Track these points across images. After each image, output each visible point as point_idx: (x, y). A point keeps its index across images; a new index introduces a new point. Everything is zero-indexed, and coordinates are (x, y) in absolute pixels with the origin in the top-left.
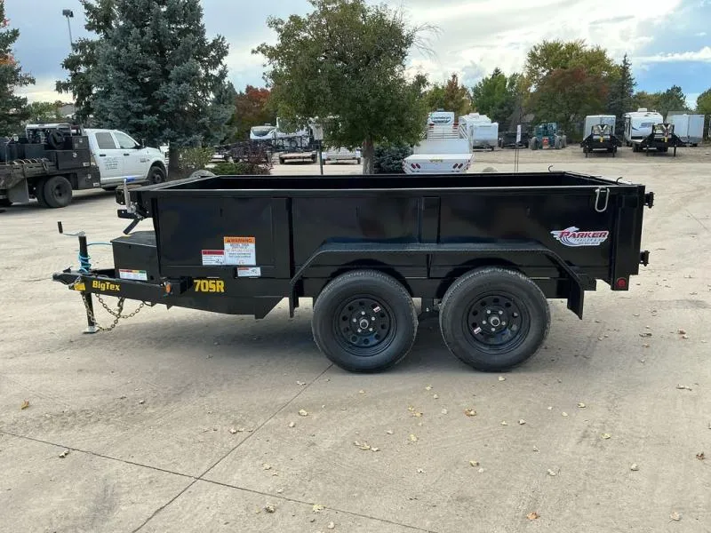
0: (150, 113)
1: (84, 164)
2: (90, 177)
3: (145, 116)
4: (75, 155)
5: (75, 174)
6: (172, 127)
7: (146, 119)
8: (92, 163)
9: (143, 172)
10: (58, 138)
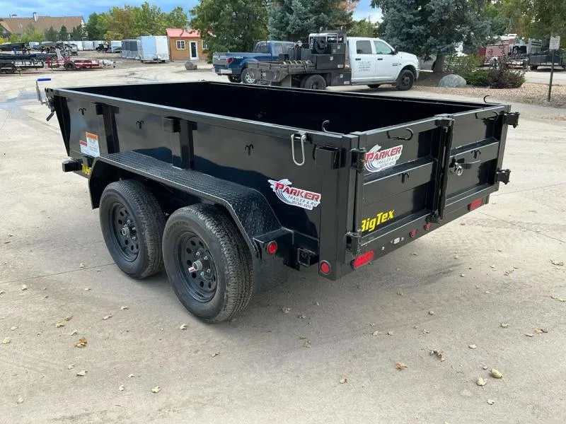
0: (420, 23)
1: (339, 66)
2: (341, 77)
3: (413, 26)
4: (332, 59)
5: (330, 74)
6: (435, 36)
7: (415, 29)
8: (346, 66)
9: (394, 74)
10: (321, 46)
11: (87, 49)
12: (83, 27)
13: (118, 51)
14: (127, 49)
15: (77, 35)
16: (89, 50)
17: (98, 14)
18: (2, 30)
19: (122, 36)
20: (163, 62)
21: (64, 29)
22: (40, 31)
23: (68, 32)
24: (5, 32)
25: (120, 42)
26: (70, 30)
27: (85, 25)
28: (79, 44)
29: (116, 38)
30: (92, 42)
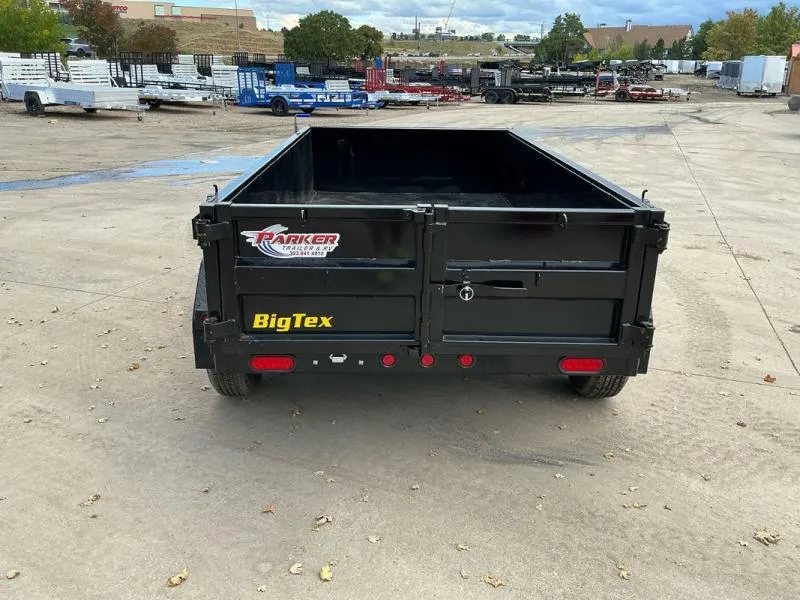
11: (684, 71)
12: (688, 39)
13: (716, 76)
14: (727, 75)
15: (677, 53)
16: (687, 74)
17: (714, 22)
18: (583, 44)
19: (729, 53)
20: (774, 95)
21: (661, 42)
22: (628, 46)
23: (666, 47)
24: (586, 47)
25: (721, 63)
26: (668, 45)
27: (692, 37)
28: (674, 65)
29: (719, 58)
30: (694, 62)
